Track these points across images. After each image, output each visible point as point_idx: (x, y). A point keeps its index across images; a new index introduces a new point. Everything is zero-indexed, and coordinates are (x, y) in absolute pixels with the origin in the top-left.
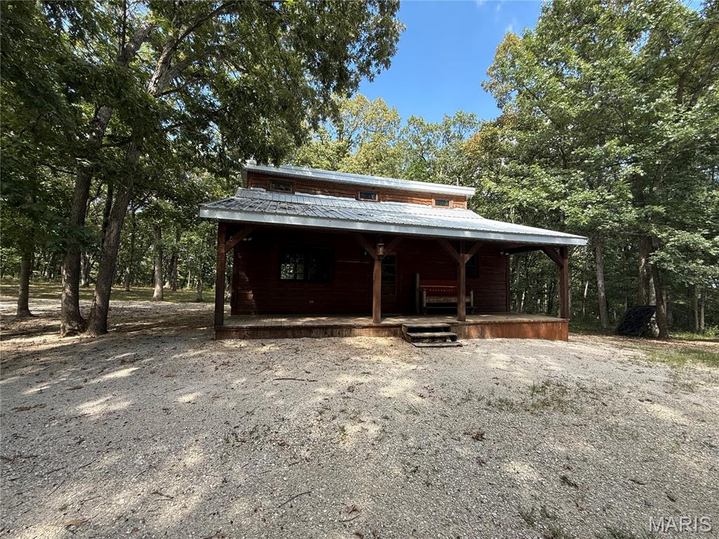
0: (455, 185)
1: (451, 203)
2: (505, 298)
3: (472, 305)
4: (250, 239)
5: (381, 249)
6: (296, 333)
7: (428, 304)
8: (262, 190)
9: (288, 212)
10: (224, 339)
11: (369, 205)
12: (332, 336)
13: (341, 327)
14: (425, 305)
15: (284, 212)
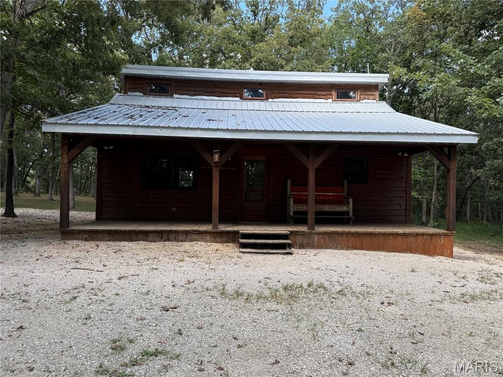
1: (358, 94)
2: (404, 207)
3: (351, 214)
4: (111, 147)
6: (133, 237)
7: (295, 213)
8: (140, 94)
10: (68, 240)
12: (169, 240)
13: (176, 232)
14: (292, 214)
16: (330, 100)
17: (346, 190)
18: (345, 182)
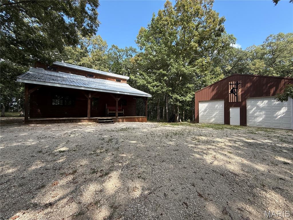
0: (123, 75)
1: (121, 81)
3: (124, 114)
5: (90, 96)
7: (109, 113)
8: (43, 69)
9: (55, 82)
11: (91, 79)
12: (73, 122)
14: (108, 114)
15: (53, 82)
16: (114, 82)
17: (122, 107)
18: (122, 105)
